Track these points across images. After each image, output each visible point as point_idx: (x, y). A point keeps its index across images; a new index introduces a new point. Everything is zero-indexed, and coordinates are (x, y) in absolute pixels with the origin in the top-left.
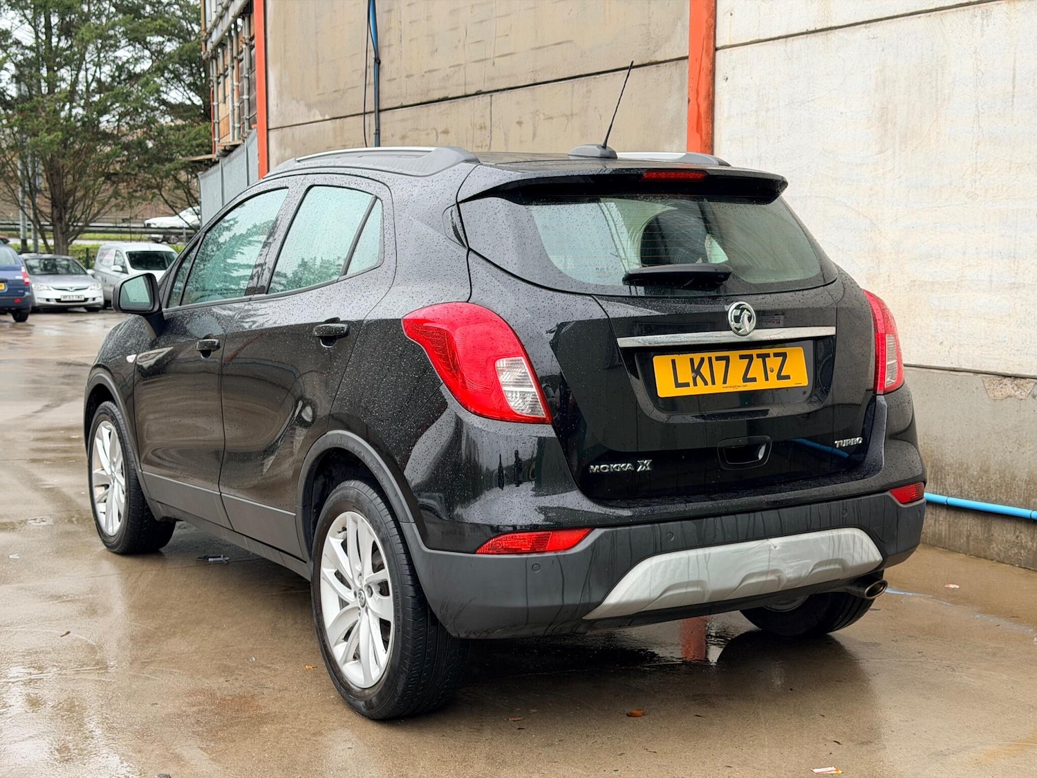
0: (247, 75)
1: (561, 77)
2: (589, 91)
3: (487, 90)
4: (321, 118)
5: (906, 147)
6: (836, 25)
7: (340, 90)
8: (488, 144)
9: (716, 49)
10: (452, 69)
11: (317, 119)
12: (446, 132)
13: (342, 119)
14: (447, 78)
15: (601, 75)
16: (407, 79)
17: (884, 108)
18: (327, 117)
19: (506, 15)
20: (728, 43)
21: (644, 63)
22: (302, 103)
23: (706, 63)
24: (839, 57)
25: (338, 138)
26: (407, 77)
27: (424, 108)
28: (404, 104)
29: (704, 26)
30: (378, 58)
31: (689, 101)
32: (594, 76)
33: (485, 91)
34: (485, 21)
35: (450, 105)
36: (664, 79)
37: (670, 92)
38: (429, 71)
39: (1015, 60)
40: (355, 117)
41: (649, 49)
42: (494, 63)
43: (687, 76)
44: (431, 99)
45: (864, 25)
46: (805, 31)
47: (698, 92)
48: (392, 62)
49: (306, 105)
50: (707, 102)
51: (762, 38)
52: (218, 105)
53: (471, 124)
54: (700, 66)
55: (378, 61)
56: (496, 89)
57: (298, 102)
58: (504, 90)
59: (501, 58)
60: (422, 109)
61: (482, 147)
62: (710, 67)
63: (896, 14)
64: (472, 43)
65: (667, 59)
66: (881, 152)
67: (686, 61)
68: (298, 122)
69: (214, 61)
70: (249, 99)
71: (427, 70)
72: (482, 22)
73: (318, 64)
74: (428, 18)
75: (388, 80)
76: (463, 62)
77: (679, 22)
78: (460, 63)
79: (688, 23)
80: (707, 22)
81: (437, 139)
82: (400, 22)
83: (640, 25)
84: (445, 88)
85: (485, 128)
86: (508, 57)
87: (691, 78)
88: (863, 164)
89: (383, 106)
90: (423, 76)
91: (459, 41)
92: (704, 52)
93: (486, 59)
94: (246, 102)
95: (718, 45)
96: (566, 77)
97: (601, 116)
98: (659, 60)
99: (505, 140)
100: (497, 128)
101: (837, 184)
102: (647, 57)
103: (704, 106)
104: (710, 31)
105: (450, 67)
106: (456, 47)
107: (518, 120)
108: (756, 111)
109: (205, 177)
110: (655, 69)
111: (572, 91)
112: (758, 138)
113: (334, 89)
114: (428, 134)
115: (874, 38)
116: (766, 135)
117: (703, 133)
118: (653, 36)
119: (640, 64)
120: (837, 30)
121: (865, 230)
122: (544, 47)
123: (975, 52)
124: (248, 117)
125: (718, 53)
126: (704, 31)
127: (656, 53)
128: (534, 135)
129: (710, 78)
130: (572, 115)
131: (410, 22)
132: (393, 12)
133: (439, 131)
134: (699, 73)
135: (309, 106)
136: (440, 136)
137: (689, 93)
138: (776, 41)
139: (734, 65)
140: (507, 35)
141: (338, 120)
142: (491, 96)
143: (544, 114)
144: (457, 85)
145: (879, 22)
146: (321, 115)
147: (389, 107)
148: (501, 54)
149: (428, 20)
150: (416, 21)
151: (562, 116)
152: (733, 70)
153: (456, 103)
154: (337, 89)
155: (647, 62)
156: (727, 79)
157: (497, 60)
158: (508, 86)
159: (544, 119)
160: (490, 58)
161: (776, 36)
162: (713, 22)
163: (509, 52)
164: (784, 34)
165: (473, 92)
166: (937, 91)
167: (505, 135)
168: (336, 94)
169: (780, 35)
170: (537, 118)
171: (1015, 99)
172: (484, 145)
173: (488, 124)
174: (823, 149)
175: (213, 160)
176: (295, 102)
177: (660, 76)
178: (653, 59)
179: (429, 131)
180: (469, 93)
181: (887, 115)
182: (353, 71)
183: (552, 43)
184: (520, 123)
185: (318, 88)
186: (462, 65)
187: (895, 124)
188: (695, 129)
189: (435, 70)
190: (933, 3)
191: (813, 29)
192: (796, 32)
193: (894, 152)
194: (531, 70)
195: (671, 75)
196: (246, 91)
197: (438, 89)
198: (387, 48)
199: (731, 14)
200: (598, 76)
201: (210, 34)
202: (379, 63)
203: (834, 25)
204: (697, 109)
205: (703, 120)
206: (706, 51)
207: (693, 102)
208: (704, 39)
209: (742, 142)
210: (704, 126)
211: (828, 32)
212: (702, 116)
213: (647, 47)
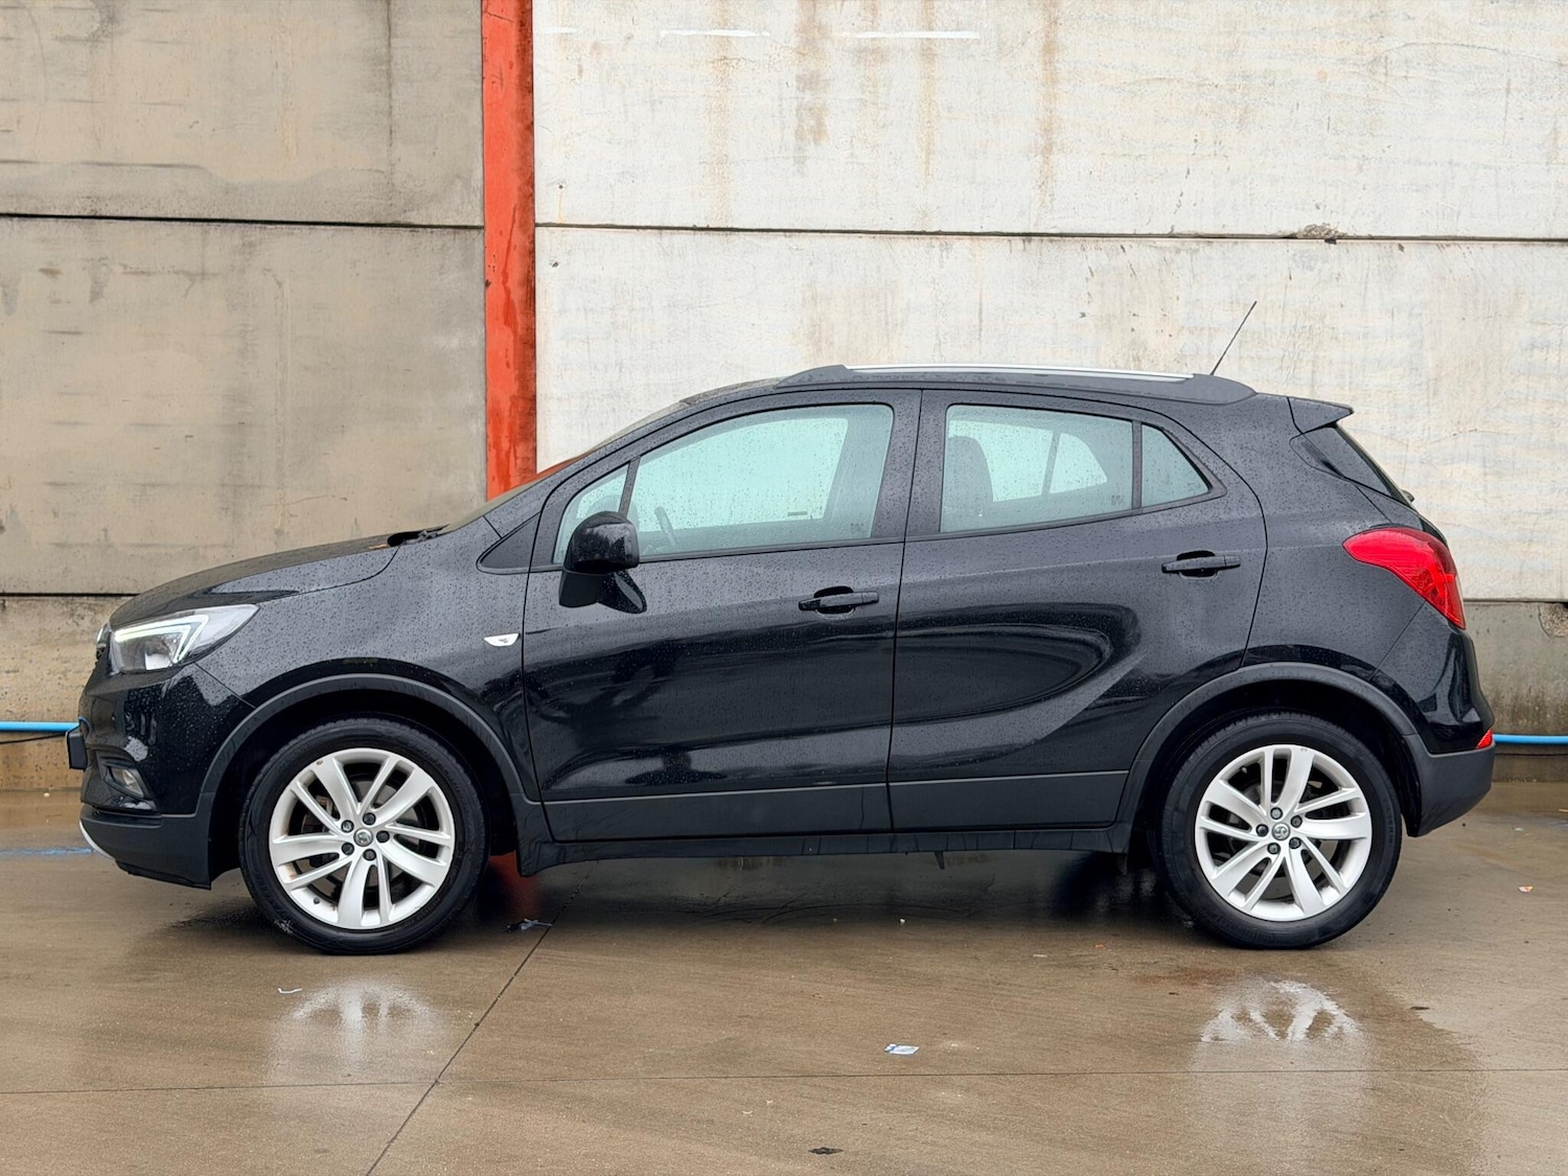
1: (168, 215)
2: (252, 245)
6: (741, 227)
9: (536, 225)
17: (815, 326)
20: (555, 221)
21: (384, 223)
23: (518, 240)
24: (747, 262)
29: (515, 194)
31: (487, 284)
36: (429, 249)
37: (442, 267)
39: (981, 296)
41: (391, 205)
43: (479, 251)
45: (781, 233)
46: (691, 226)
47: (505, 275)
50: (523, 289)
51: (619, 223)
54: (509, 242)
62: (527, 245)
63: (827, 228)
65: (437, 224)
67: (476, 232)
77: (457, 180)
79: (477, 184)
80: (520, 190)
83: (370, 170)
87: (488, 256)
92: (516, 226)
95: (538, 220)
96: (184, 216)
97: (280, 284)
98: (416, 222)
102: (388, 215)
103: (517, 294)
104: (525, 202)
107: (46, 267)
108: (612, 309)
110: (408, 234)
111: (204, 239)
112: (616, 341)
115: (797, 249)
116: (630, 339)
117: (519, 327)
118: (400, 189)
119: (373, 222)
120: (743, 233)
123: (934, 282)
125: (538, 230)
126: (514, 201)
127: (408, 213)
129: (526, 262)
130: (203, 274)
134: (508, 252)
137: (485, 273)
138: (640, 230)
139: (568, 248)
140: (8, 132)
143: (124, 265)
151: (176, 272)
152: (569, 253)
155: (389, 222)
156: (556, 265)
161: (643, 224)
162: (529, 190)
164: (656, 224)
166: (887, 315)
169: (649, 224)
170: (104, 268)
171: (983, 333)
174: (726, 362)
177: (420, 243)
178: (401, 219)
181: (820, 333)
184: (50, 272)
188: (502, 320)
190: (877, 225)
191: (704, 226)
192: (677, 225)
194: (85, 194)
195: (444, 245)
199: (561, 187)
203: (736, 226)
204: (504, 296)
205: (518, 311)
206: (521, 226)
207: (495, 284)
208: (515, 210)
209: (588, 343)
210: (519, 318)
211: (728, 233)
212: (517, 306)
213: (389, 202)
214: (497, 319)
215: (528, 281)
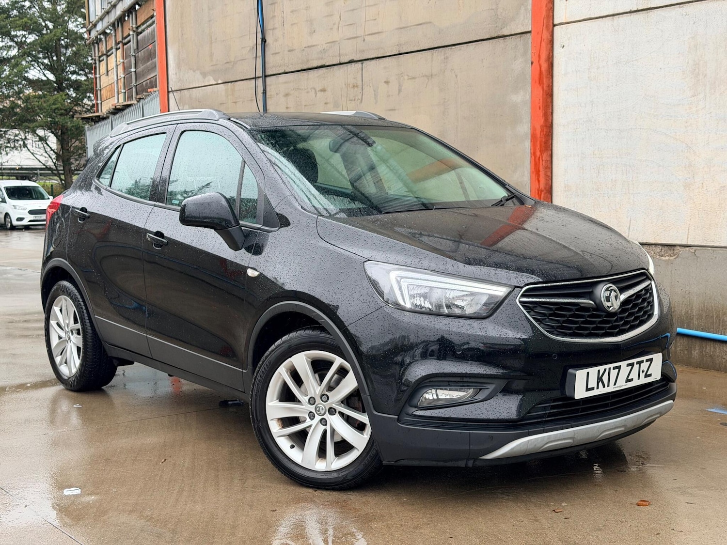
0: (134, 54)
1: (422, 49)
2: (447, 58)
3: (359, 59)
4: (215, 83)
5: (715, 92)
6: (656, 6)
7: (231, 62)
8: (360, 98)
9: (554, 25)
10: (328, 45)
11: (211, 84)
12: (323, 90)
13: (233, 83)
14: (325, 51)
15: (456, 46)
16: (290, 52)
17: (696, 64)
18: (220, 82)
19: (374, 5)
20: (564, 21)
21: (493, 37)
22: (198, 72)
23: (546, 35)
24: (658, 29)
25: (229, 97)
26: (289, 51)
27: (304, 73)
28: (286, 71)
29: (544, 9)
30: (264, 38)
31: (532, 63)
32: (451, 47)
33: (357, 60)
34: (356, 9)
35: (327, 70)
36: (510, 48)
37: (515, 57)
38: (308, 47)
40: (245, 81)
41: (497, 26)
42: (364, 40)
43: (530, 45)
44: (310, 66)
45: (678, 6)
46: (629, 10)
47: (539, 56)
48: (276, 40)
49: (201, 73)
50: (547, 63)
51: (593, 16)
52: (100, 77)
53: (345, 85)
54: (541, 38)
55: (264, 40)
56: (366, 58)
57: (194, 71)
58: (373, 59)
59: (368, 36)
60: (303, 74)
61: (355, 100)
62: (549, 37)
64: (345, 26)
65: (513, 33)
66: (693, 96)
67: (529, 34)
68: (195, 86)
69: (96, 45)
70: (135, 71)
71: (307, 46)
72: (353, 10)
73: (211, 43)
74: (307, 8)
75: (273, 54)
76: (338, 40)
77: (522, 7)
78: (336, 40)
79: (530, 7)
80: (546, 6)
81: (316, 96)
82: (283, 12)
83: (489, 9)
84: (322, 59)
85: (357, 87)
86: (377, 35)
87: (533, 47)
88: (679, 105)
89: (268, 72)
90: (304, 50)
91: (334, 24)
92: (544, 28)
93: (357, 37)
94: (133, 74)
95: (556, 22)
96: (426, 48)
97: (456, 76)
98: (506, 34)
99: (375, 95)
100: (367, 86)
101: (657, 119)
102: (496, 32)
103: (545, 66)
104: (549, 13)
105: (326, 43)
106: (331, 29)
107: (386, 80)
108: (589, 69)
109: (92, 129)
110: (502, 41)
111: (432, 58)
112: (590, 88)
113: (225, 62)
114: (308, 92)
115: (687, 15)
116: (597, 86)
117: (545, 85)
118: (500, 17)
119: (489, 37)
120: (656, 10)
121: (682, 151)
122: (406, 27)
124: (135, 85)
125: (556, 28)
126: (544, 13)
127: (503, 30)
128: (400, 91)
129: (549, 46)
130: (432, 75)
131: (292, 12)
132: (276, 4)
133: (317, 90)
134: (541, 43)
135: (204, 75)
136: (318, 92)
137: (532, 57)
138: (604, 18)
139: (569, 36)
140: (375, 19)
141: (230, 84)
142: (362, 63)
143: (408, 76)
144: (333, 57)
145: (691, 4)
146: (215, 81)
147: (274, 73)
148: (371, 32)
149: (306, 10)
150: (295, 11)
151: (423, 76)
152: (569, 39)
153: (332, 69)
154: (229, 61)
155: (496, 36)
156: (563, 46)
157: (367, 38)
158: (377, 56)
159: (408, 79)
160: (361, 36)
161: (605, 15)
162: (551, 6)
163: (377, 31)
164: (611, 13)
165: (347, 61)
167: (374, 91)
168: (228, 65)
169: (608, 14)
170: (402, 78)
172: (357, 98)
173: (360, 83)
174: (646, 95)
175: (101, 117)
176: (192, 71)
177: (507, 45)
178: (500, 34)
179: (309, 89)
180: (343, 61)
181: (698, 69)
182: (242, 48)
183: (413, 24)
184: (387, 82)
185: (212, 61)
186: (337, 41)
187: (706, 75)
188: (538, 82)
189: (314, 46)
191: (636, 9)
192: (621, 11)
193: (705, 96)
194: (397, 44)
195: (516, 45)
196: (133, 66)
197: (316, 60)
198: (272, 31)
199: (566, 1)
200: (453, 47)
201: (95, 26)
202: (265, 42)
203: (652, 6)
204: (539, 69)
205: (544, 77)
206: (546, 27)
207: (536, 63)
208: (544, 18)
209: (577, 91)
210: (545, 81)
211: (649, 11)
212: (544, 73)
213: (496, 25)
214: (536, 82)
215: (549, 58)
